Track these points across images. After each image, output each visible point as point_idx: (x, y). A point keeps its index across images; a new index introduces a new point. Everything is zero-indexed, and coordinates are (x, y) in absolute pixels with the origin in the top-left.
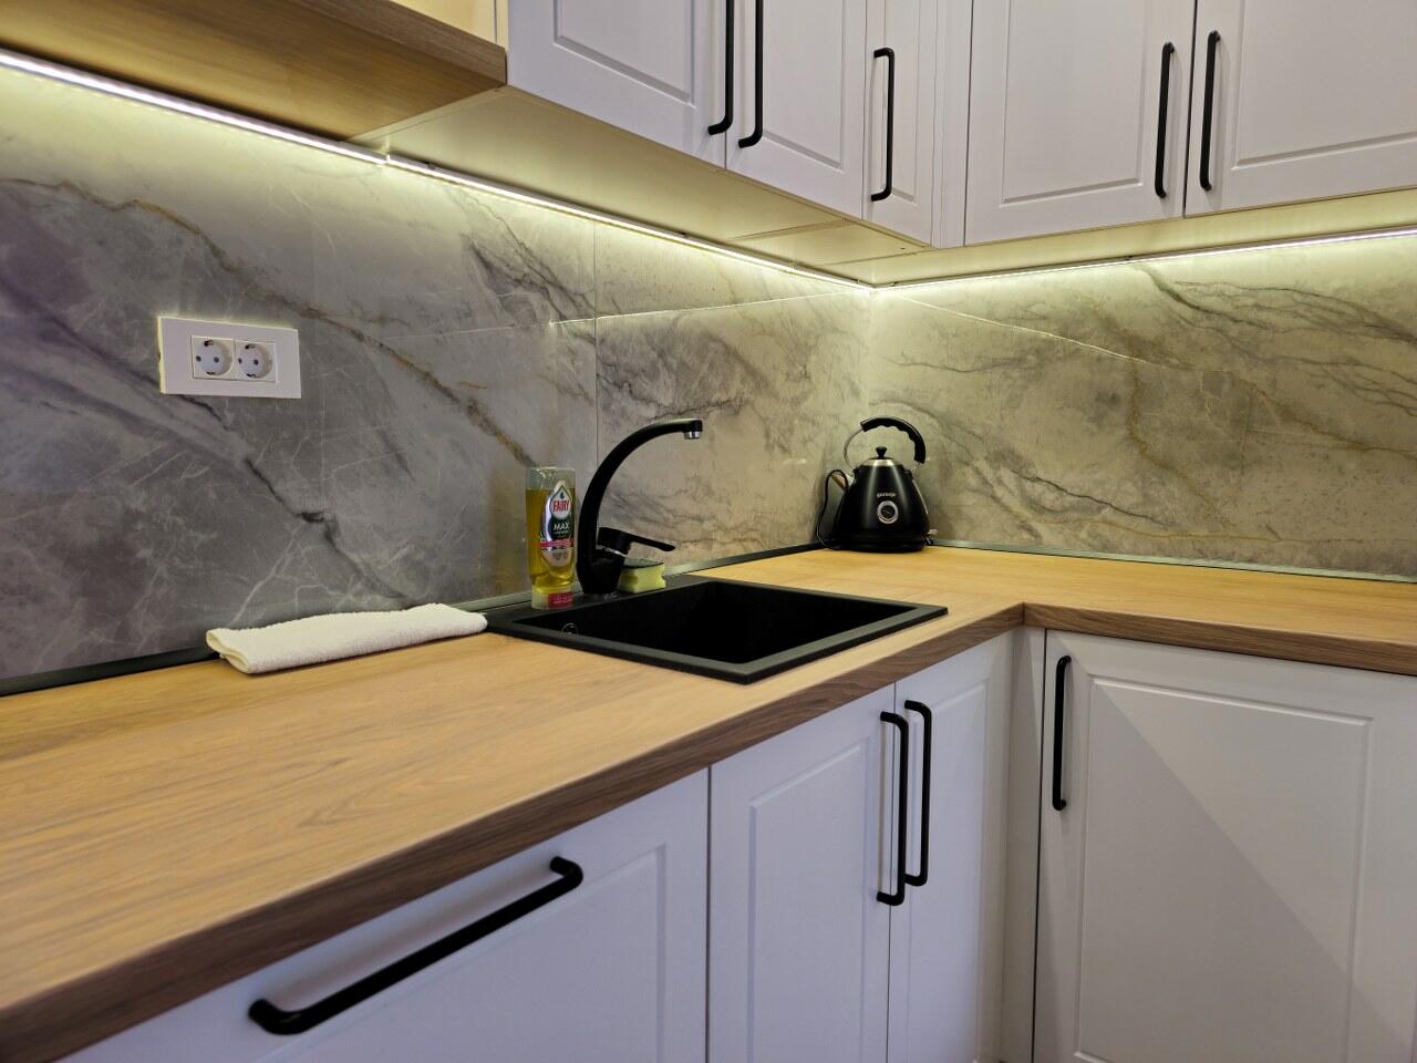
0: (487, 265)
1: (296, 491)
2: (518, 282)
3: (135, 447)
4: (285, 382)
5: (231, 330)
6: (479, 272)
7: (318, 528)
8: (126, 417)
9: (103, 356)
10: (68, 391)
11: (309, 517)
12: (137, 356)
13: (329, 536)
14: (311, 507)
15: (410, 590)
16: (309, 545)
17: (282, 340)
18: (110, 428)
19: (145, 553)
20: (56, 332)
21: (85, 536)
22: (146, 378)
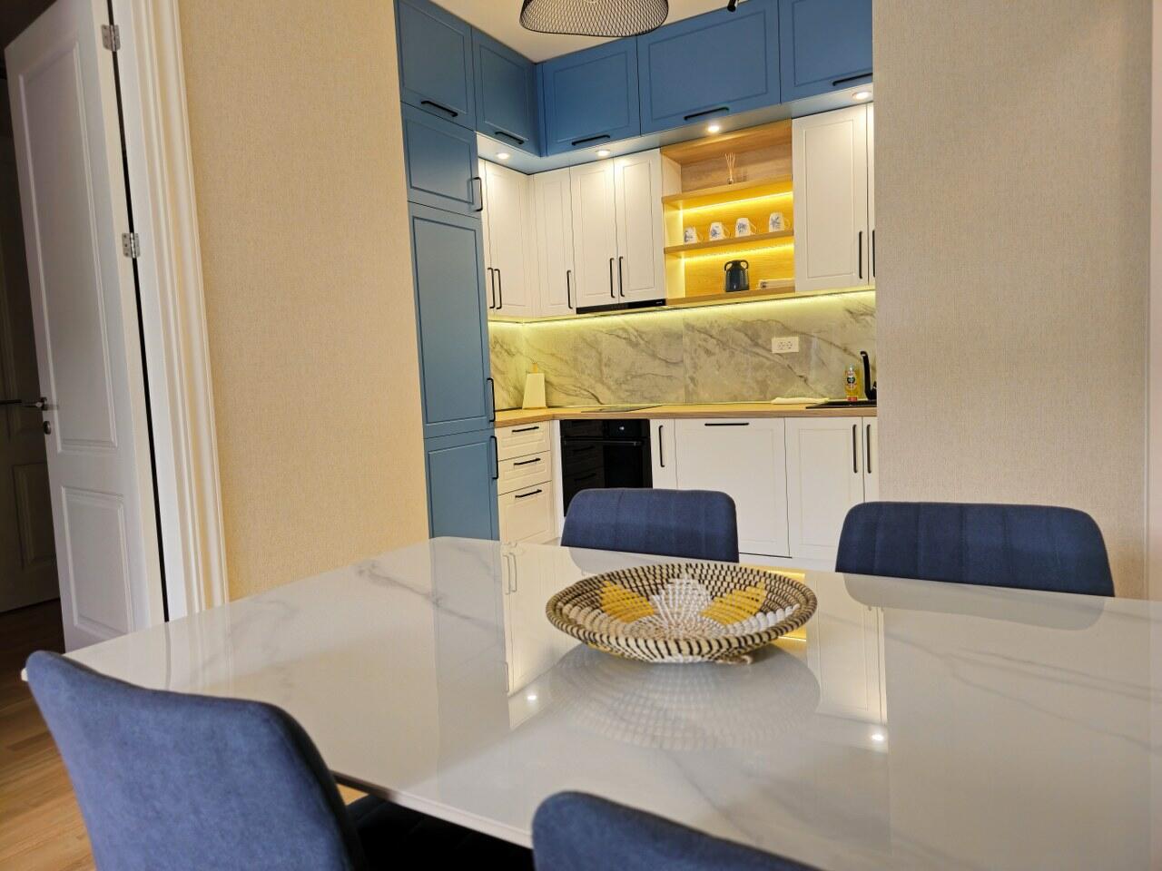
0: (851, 313)
1: (798, 371)
2: (862, 315)
3: (768, 363)
4: (796, 349)
5: (785, 340)
6: (848, 315)
7: (803, 379)
8: (767, 358)
9: (764, 348)
10: (758, 354)
11: (801, 377)
12: (768, 347)
13: (806, 381)
14: (802, 374)
15: (825, 394)
16: (801, 383)
17: (795, 340)
18: (765, 360)
19: (769, 382)
20: (757, 345)
21: (760, 379)
22: (770, 351)
